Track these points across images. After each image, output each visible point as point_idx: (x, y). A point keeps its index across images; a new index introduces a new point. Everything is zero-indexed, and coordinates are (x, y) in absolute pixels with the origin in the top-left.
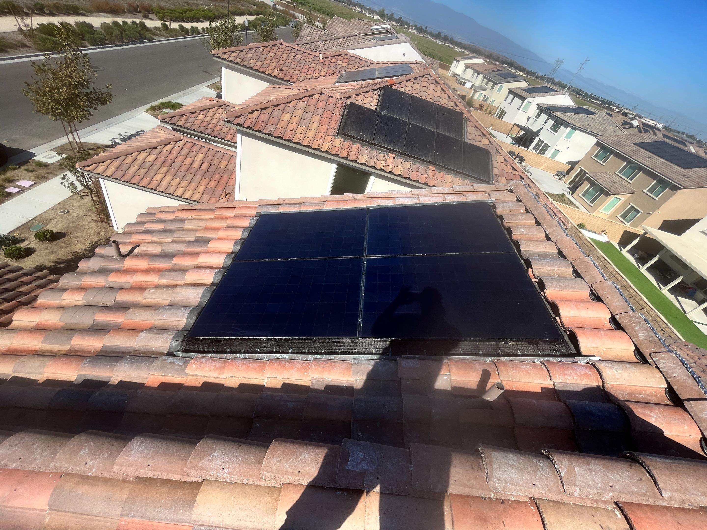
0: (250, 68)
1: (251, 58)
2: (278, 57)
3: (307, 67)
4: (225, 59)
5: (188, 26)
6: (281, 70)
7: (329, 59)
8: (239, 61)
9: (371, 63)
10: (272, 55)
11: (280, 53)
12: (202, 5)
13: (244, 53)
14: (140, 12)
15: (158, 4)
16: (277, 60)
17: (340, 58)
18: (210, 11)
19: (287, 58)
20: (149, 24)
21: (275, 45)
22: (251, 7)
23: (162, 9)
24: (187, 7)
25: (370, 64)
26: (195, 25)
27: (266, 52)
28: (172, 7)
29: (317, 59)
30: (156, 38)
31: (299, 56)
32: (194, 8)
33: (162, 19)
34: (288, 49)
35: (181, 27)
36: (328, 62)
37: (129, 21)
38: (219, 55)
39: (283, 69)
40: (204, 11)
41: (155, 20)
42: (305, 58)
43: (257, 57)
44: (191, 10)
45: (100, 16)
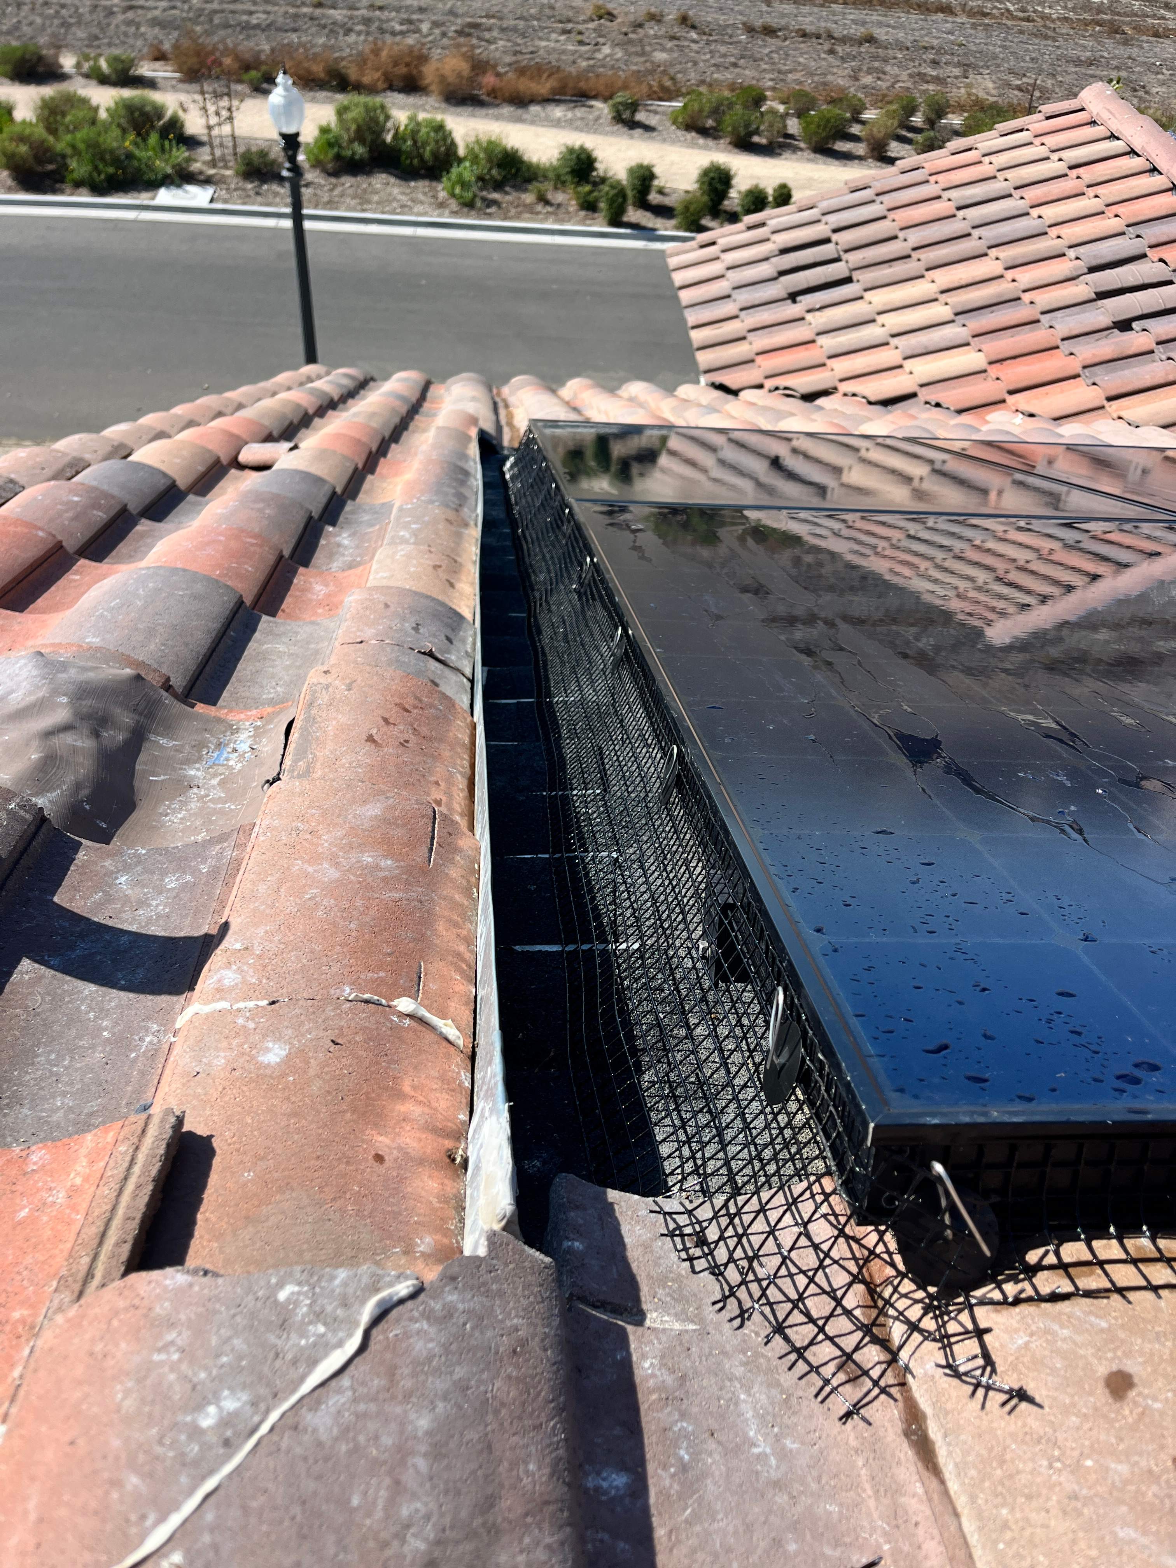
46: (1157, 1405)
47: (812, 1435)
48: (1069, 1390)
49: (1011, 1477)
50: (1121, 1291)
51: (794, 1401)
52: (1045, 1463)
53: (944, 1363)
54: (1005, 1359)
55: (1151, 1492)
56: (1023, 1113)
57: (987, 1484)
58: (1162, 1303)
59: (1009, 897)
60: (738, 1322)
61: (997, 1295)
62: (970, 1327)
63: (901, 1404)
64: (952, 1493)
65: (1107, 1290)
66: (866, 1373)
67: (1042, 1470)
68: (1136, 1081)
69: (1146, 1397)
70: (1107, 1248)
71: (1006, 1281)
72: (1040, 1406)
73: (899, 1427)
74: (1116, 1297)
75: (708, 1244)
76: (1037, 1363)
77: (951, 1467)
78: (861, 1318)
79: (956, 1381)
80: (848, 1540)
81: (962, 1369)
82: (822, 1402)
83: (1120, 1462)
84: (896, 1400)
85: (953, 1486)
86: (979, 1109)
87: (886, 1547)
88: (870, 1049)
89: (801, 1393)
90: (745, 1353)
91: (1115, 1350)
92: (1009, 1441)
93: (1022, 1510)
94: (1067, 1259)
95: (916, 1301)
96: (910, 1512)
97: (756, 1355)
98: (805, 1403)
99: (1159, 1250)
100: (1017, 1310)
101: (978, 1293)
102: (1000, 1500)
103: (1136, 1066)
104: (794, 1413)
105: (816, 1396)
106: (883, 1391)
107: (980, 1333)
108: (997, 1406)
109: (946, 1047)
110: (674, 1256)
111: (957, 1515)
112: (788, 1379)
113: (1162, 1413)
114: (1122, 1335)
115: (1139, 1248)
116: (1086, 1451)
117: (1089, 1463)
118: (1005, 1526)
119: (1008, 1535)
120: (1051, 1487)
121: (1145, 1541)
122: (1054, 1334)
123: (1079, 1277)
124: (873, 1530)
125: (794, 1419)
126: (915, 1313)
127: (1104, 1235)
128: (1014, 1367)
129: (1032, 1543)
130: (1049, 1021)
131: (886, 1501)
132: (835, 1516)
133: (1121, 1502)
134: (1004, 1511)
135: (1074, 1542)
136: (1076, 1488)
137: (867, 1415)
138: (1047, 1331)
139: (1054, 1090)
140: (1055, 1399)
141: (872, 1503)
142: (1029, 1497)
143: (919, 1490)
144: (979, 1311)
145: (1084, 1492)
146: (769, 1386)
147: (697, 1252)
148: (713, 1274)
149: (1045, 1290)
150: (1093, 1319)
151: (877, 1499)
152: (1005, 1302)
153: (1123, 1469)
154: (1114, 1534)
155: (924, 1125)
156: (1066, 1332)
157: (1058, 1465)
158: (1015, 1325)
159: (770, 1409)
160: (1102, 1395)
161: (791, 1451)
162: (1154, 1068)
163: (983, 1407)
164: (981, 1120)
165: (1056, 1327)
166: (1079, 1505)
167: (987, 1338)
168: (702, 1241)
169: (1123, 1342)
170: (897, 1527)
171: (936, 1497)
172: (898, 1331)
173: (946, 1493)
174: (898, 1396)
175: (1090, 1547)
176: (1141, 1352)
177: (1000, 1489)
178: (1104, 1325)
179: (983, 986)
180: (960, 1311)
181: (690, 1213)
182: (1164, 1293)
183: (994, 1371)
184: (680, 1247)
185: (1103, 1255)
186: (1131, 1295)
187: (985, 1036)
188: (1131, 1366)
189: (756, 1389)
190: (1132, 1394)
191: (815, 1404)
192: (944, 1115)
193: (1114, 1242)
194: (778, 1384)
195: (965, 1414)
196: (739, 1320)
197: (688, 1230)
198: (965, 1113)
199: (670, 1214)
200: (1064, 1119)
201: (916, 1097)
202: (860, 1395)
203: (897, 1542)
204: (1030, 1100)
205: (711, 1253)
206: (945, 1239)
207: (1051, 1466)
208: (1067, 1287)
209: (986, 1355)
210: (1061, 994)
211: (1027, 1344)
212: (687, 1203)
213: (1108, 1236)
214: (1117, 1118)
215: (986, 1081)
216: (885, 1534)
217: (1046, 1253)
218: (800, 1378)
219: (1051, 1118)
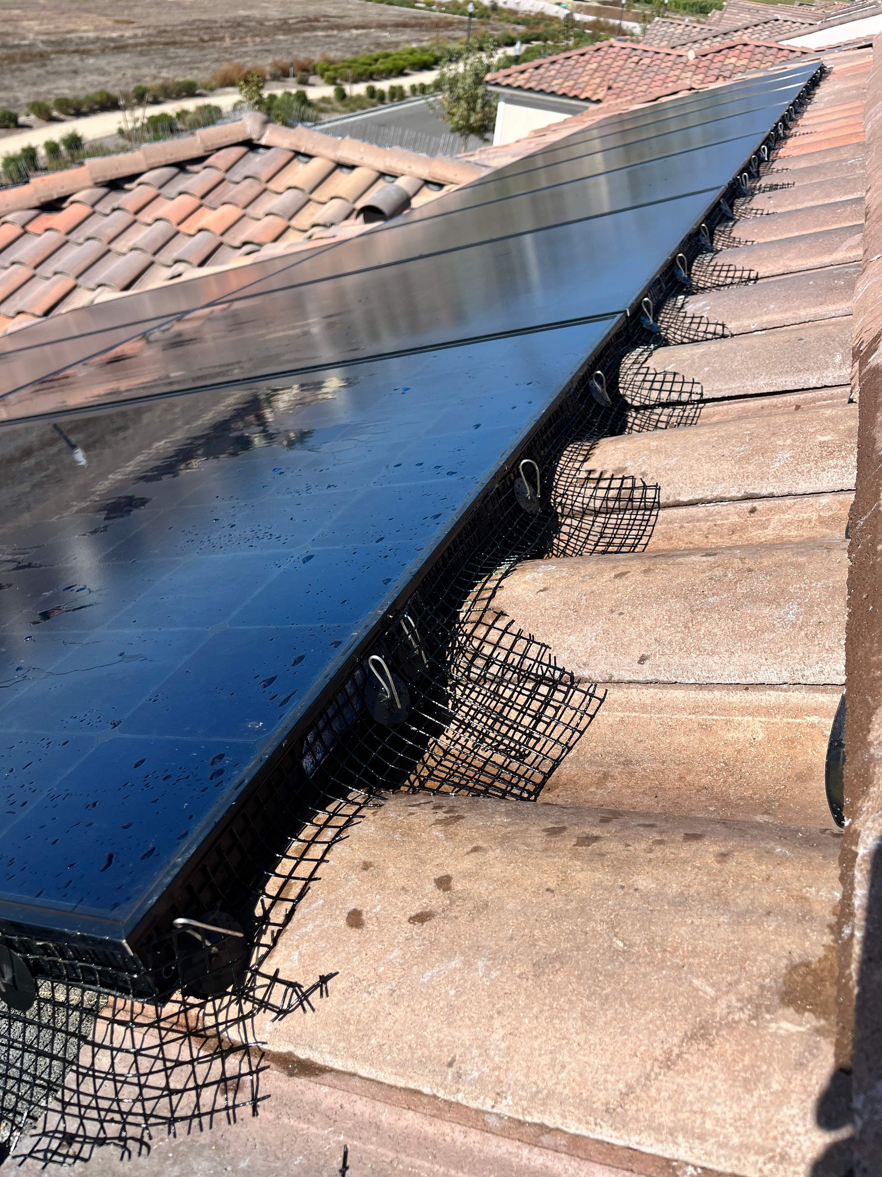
0: (553, 93)
1: (554, 78)
2: (605, 68)
3: (662, 76)
4: (508, 86)
5: (383, 86)
6: (610, 88)
7: (709, 57)
8: (532, 85)
9: (803, 53)
10: (594, 66)
11: (609, 61)
12: (408, 42)
13: (541, 71)
14: (294, 76)
15: (323, 55)
16: (602, 74)
17: (731, 53)
18: (424, 50)
19: (622, 68)
20: (314, 93)
21: (599, 49)
22: (514, 29)
23: (332, 63)
24: (378, 52)
25: (799, 54)
26: (396, 82)
27: (583, 64)
28: (349, 56)
29: (683, 59)
30: (325, 117)
31: (646, 61)
32: (391, 51)
33: (332, 81)
34: (624, 51)
35: (372, 92)
36: (707, 63)
37: (279, 92)
38: (498, 81)
39: (615, 86)
40: (412, 52)
41: (320, 86)
42: (658, 62)
43: (565, 74)
44: (387, 56)
45: (227, 94)
46: (379, 908)
47: (249, 1144)
48: (340, 949)
49: (359, 1022)
50: (311, 878)
51: (221, 1142)
52: (366, 995)
53: (275, 1014)
54: (299, 974)
55: (416, 947)
56: (192, 844)
57: (353, 1041)
58: (332, 863)
59: (45, 742)
60: (144, 1149)
61: (263, 950)
62: (267, 981)
63: (273, 1065)
64: (341, 1069)
65: (306, 884)
66: (240, 1076)
67: (368, 1000)
68: (220, 772)
69: (371, 910)
70: (285, 866)
71: (260, 938)
72: (337, 973)
73: (283, 1076)
74: (312, 884)
75: (77, 1135)
76: (314, 957)
77: (328, 1057)
78: (207, 1053)
79: (289, 1016)
80: (322, 1162)
81: (285, 1007)
82: (235, 1121)
83: (392, 951)
84: (268, 1067)
85: (338, 1065)
86: (168, 867)
87: (342, 1138)
88: (69, 904)
89: (219, 1134)
90: (168, 1158)
91: (337, 907)
92: (341, 1009)
93: (379, 1029)
94: (274, 893)
95: (228, 1006)
96: (333, 1106)
97: (174, 1150)
98: (227, 1135)
99: (304, 841)
100: (279, 945)
101: (253, 961)
102: (366, 1038)
103: (212, 764)
104: (228, 1147)
105: (229, 1123)
106: (258, 1071)
107: (274, 979)
108: (319, 1000)
109: (111, 857)
110: (65, 1168)
111: (353, 1075)
112: (205, 1137)
113: (383, 909)
114: (332, 897)
115: (296, 851)
116: (375, 966)
117: (382, 969)
118: (381, 1046)
119: (386, 1048)
120: (379, 1001)
121: (436, 970)
122: (306, 934)
123: (288, 894)
124: (327, 1139)
125: (232, 1150)
126: (233, 1012)
127: (278, 861)
128: (306, 972)
129: (399, 1036)
130: (147, 786)
131: (318, 1117)
132: (305, 1161)
133: (410, 968)
134: (373, 1041)
135: (413, 1010)
136: (389, 987)
137: (263, 1095)
138: (302, 937)
139: (191, 817)
140: (338, 962)
141: (313, 1130)
142: (376, 1020)
143: (325, 1089)
144: (263, 969)
145: (394, 984)
146: (200, 1154)
147: (76, 1147)
148: (101, 1145)
149: (280, 920)
150: (314, 906)
151: (313, 1124)
152: (271, 948)
153: (397, 952)
154: (423, 984)
155: (152, 907)
156: (310, 926)
157: (372, 988)
158: (286, 953)
159: (215, 1164)
160: (354, 934)
161: (249, 1167)
162: (221, 757)
163: (313, 1010)
164: (176, 871)
165: (304, 930)
166: (398, 992)
167: (280, 976)
168: (69, 1138)
169: (336, 899)
170: (335, 1121)
171: (335, 1082)
172: (234, 1034)
173: (338, 1072)
174: (267, 1063)
175: (421, 1003)
176: (348, 895)
177: (360, 1034)
178: (321, 902)
179: (91, 803)
180: (254, 981)
181: (45, 1134)
182: (327, 858)
183: (300, 986)
184: (61, 1159)
185: (286, 873)
186: (317, 875)
187: (124, 828)
188: (351, 906)
189: (195, 1166)
190: (364, 917)
191: (234, 1127)
192: (155, 890)
193: (284, 860)
194: (203, 1146)
195: (309, 1025)
196: (144, 1147)
197: (55, 1144)
198: (165, 877)
199: (32, 1151)
200: (212, 825)
201: (128, 899)
202: (249, 1090)
203: (343, 1128)
204: (186, 834)
205: (85, 1137)
206: (216, 954)
207: (369, 993)
208: (289, 905)
209: (290, 984)
210: (136, 766)
211: (300, 954)
212: (34, 1132)
213: (279, 860)
214: (235, 797)
215: (153, 850)
216: (334, 1132)
217: (262, 901)
218: (211, 1127)
219: (207, 831)
